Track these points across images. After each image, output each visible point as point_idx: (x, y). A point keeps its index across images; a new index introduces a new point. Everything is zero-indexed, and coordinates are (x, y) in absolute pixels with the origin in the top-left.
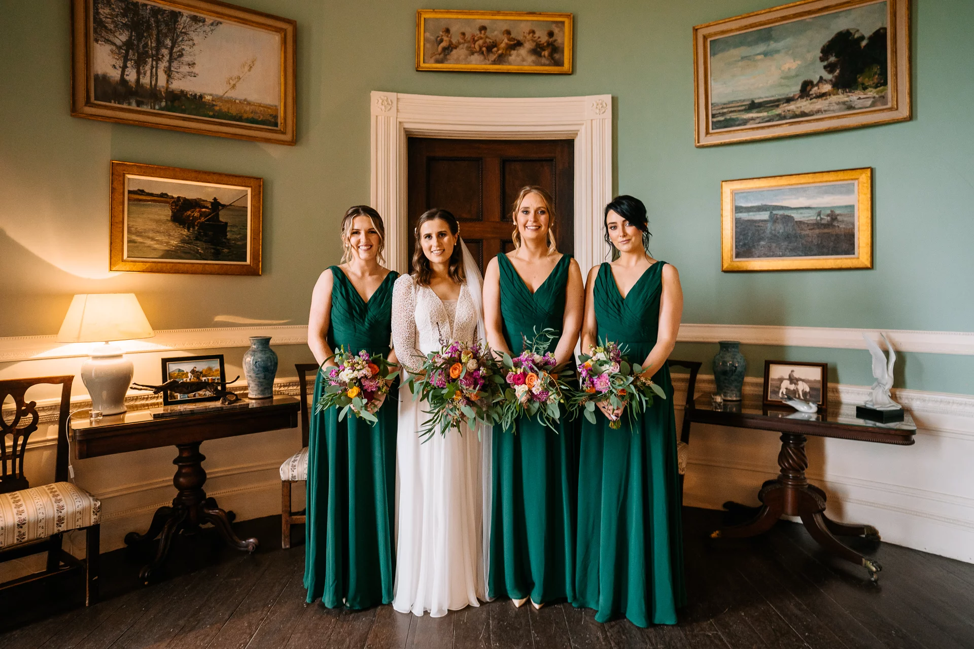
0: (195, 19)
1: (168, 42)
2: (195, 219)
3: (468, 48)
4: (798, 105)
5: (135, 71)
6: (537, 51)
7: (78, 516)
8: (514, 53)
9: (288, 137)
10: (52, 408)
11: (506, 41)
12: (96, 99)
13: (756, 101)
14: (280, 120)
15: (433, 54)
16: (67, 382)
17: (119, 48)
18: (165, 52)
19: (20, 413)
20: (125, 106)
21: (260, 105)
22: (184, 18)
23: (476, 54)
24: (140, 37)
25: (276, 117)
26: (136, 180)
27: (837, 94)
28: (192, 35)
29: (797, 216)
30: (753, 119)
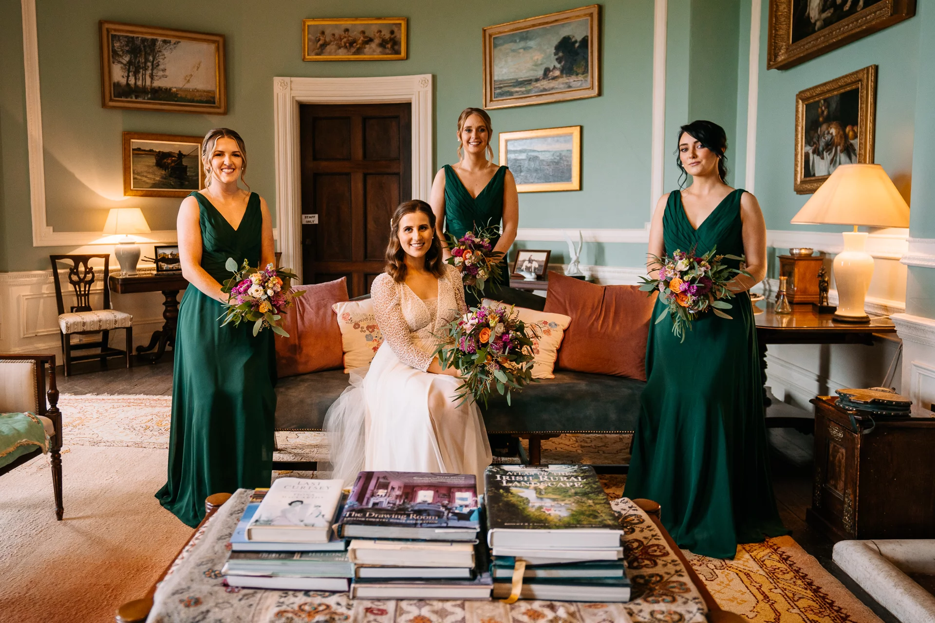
0: (165, 42)
1: (151, 58)
2: (169, 164)
3: (337, 44)
4: (542, 84)
5: (134, 78)
6: (383, 44)
7: (123, 321)
8: (367, 46)
9: (221, 110)
10: (99, 272)
11: (362, 38)
12: (115, 97)
13: (520, 80)
14: (217, 100)
15: (314, 50)
16: (107, 257)
17: (125, 65)
18: (149, 64)
19: (86, 273)
20: (129, 99)
21: (204, 91)
22: (159, 42)
23: (342, 49)
24: (136, 57)
25: (214, 98)
26: (136, 142)
27: (563, 77)
28: (165, 52)
29: (541, 157)
30: (517, 92)
